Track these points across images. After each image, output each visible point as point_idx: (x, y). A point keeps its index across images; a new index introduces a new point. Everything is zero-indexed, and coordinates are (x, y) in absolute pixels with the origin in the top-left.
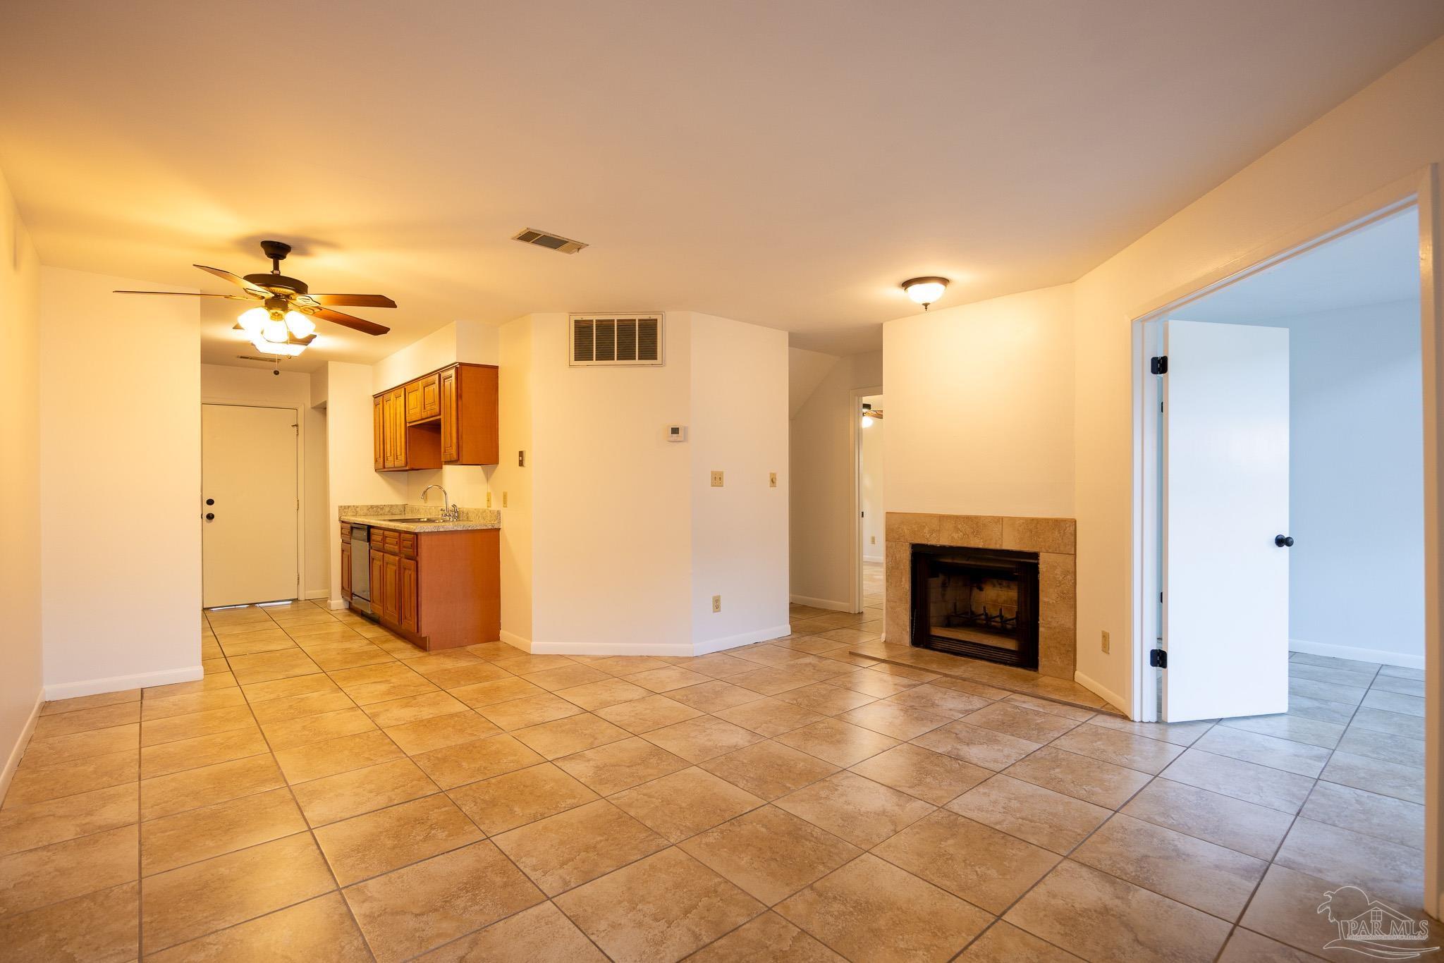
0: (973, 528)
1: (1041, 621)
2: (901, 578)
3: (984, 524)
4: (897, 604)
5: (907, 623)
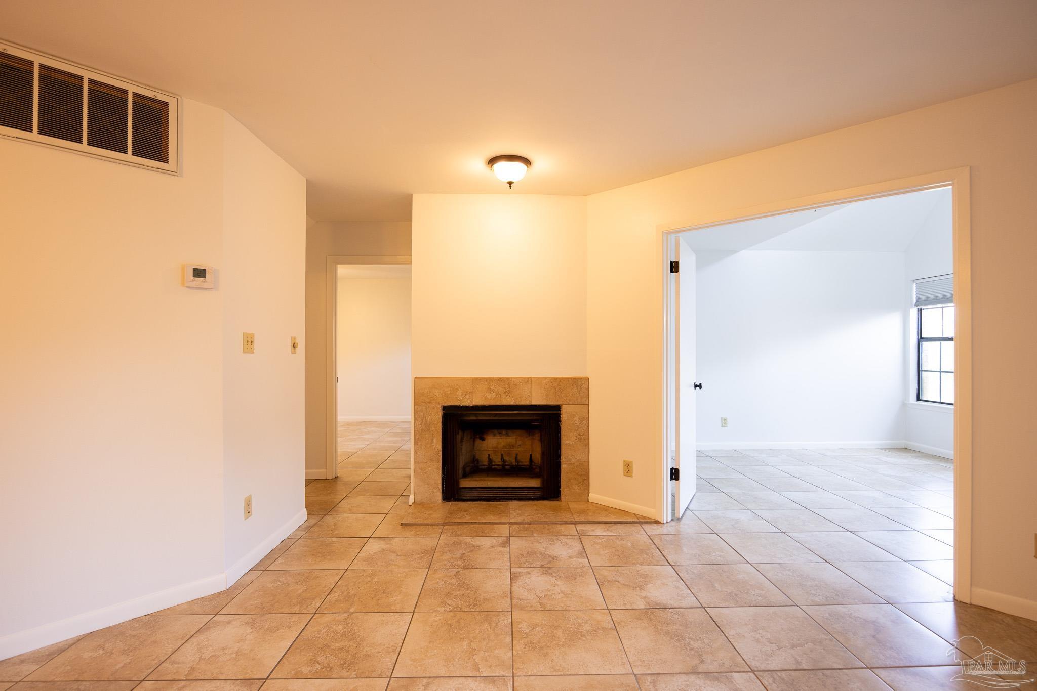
0: (505, 388)
1: (563, 460)
2: (432, 440)
3: (515, 385)
4: (428, 464)
5: (440, 481)
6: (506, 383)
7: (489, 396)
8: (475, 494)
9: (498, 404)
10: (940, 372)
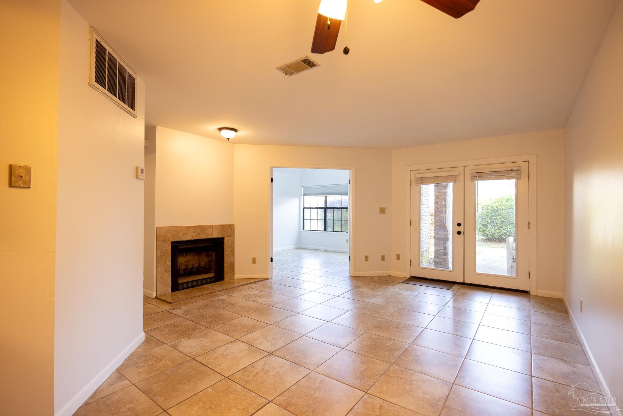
0: (201, 231)
1: (225, 262)
2: (166, 260)
3: (206, 229)
4: (164, 274)
5: (170, 282)
6: (202, 228)
7: (194, 235)
8: (184, 286)
9: (198, 238)
10: (310, 219)
